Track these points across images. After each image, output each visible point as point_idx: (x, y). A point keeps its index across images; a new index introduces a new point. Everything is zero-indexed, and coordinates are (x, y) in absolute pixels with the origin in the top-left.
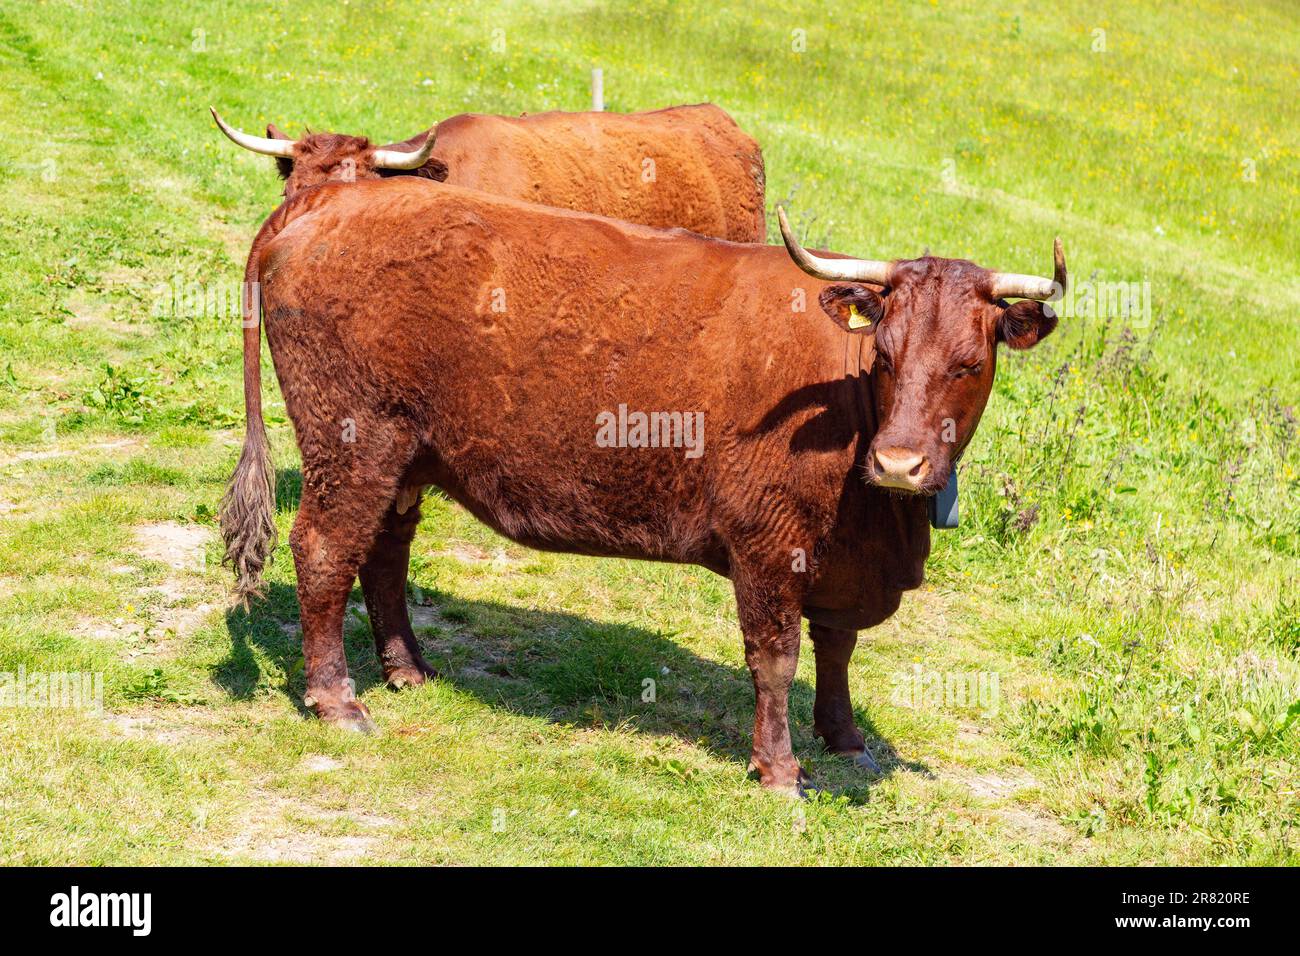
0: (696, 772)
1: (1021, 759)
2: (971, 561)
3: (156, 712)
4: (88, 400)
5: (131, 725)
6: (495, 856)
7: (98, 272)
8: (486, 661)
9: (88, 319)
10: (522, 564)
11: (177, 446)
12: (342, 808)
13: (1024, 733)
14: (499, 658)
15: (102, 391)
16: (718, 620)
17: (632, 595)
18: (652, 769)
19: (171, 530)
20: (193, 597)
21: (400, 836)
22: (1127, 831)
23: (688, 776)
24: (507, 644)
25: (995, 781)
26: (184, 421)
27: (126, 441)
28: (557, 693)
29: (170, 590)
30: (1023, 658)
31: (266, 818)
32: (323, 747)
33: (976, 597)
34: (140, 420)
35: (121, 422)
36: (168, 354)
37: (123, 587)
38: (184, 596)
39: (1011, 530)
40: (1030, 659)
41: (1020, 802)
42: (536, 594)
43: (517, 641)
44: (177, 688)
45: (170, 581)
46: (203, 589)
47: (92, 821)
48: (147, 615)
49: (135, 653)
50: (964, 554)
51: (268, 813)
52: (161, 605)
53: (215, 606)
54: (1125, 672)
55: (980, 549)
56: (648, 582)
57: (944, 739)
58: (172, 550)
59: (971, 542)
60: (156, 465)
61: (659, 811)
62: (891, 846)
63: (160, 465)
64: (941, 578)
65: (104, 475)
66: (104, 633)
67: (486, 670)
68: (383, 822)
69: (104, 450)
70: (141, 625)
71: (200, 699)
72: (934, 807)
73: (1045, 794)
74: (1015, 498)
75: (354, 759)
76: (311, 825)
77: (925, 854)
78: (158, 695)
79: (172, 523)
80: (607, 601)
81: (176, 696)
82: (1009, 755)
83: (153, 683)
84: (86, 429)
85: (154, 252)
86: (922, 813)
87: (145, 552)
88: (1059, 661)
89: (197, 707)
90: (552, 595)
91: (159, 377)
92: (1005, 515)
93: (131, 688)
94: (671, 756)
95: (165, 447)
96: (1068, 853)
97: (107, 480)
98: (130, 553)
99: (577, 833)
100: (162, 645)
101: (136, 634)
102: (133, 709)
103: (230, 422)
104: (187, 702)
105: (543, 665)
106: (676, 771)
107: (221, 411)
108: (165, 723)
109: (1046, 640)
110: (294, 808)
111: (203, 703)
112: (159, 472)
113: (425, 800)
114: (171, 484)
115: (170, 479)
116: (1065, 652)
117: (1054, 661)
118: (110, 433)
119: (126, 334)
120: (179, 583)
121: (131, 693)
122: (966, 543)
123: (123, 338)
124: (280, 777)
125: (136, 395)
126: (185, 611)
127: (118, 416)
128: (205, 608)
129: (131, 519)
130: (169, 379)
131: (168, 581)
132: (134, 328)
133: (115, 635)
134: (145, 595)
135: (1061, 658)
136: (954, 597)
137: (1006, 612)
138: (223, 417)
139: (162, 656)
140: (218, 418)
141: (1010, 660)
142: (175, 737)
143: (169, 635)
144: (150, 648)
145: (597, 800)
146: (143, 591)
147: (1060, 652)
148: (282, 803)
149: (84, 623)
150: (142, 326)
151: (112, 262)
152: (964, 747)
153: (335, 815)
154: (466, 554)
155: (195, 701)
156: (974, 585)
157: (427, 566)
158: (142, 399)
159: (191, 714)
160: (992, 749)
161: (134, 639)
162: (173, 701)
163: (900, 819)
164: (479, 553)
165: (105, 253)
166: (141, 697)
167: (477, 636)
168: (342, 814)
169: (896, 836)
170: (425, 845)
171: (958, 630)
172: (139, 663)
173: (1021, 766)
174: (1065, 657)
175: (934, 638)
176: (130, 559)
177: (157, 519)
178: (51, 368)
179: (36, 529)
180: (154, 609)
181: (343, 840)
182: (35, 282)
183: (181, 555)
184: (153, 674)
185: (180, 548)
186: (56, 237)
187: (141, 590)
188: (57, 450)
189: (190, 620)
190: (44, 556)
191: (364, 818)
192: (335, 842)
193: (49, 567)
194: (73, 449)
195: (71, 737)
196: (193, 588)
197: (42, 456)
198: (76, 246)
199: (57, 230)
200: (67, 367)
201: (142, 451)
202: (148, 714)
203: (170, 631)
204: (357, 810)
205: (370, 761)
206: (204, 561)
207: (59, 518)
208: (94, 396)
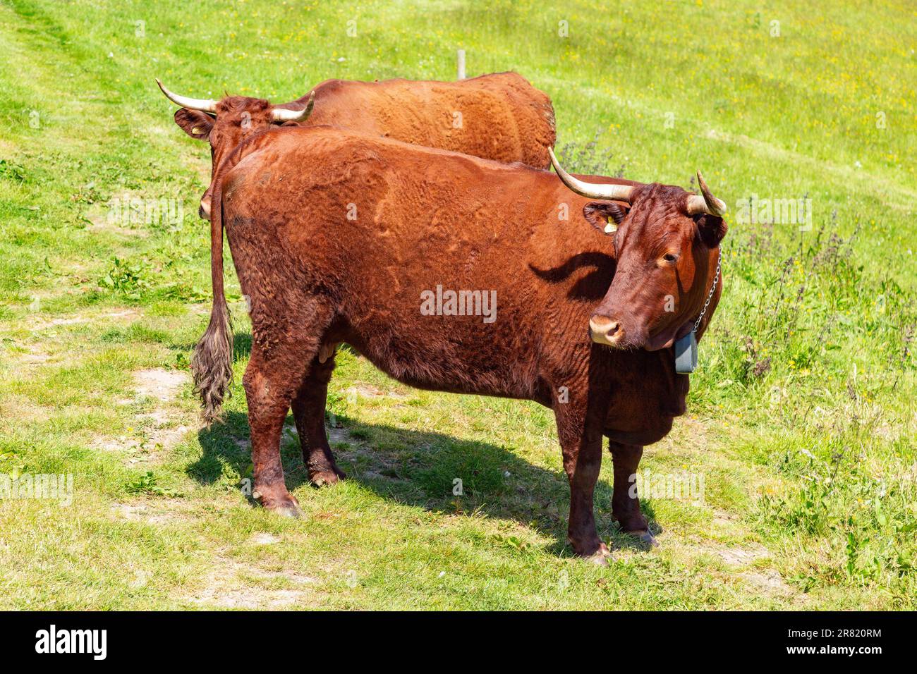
0: (529, 545)
1: (759, 537)
2: (723, 397)
3: (149, 502)
4: (102, 283)
5: (130, 511)
6: (387, 604)
7: (109, 192)
8: (380, 467)
9: (101, 226)
10: (406, 399)
11: (164, 315)
12: (279, 570)
13: (761, 519)
14: (390, 465)
15: (112, 277)
16: (545, 439)
17: (484, 421)
18: (497, 543)
19: (159, 374)
20: (175, 421)
21: (319, 590)
22: (833, 588)
23: (523, 549)
24: (396, 455)
25: (740, 553)
26: (169, 298)
27: (129, 311)
28: (430, 490)
29: (159, 417)
30: (760, 466)
31: (225, 577)
32: (266, 527)
33: (727, 423)
34: (138, 296)
35: (124, 298)
36: (158, 250)
37: (126, 414)
38: (169, 421)
39: (750, 375)
40: (765, 467)
41: (758, 568)
42: (416, 420)
43: (403, 452)
44: (163, 485)
45: (159, 410)
46: (182, 416)
47: (103, 579)
48: (143, 434)
49: (134, 460)
50: (720, 393)
51: (227, 573)
52: (153, 427)
53: (190, 428)
54: (832, 476)
55: (730, 389)
56: (495, 411)
57: (704, 523)
58: (160, 388)
59: (724, 384)
60: (149, 329)
61: (503, 573)
62: (666, 598)
63: (152, 328)
64: (702, 409)
65: (113, 335)
66: (113, 447)
67: (381, 473)
68: (308, 580)
69: (113, 318)
70: (138, 441)
71: (179, 493)
72: (696, 571)
73: (775, 563)
74: (753, 352)
75: (288, 536)
76: (257, 582)
77: (690, 604)
78: (150, 490)
79: (160, 369)
80: (466, 425)
81: (163, 491)
82: (750, 534)
83: (146, 481)
84: (101, 303)
85: (149, 179)
86: (688, 574)
87: (141, 390)
88: (785, 469)
89: (177, 499)
90: (427, 420)
91: (152, 267)
92: (747, 364)
93: (131, 485)
94: (511, 534)
95: (156, 315)
96: (791, 603)
98: (131, 390)
99: (444, 588)
100: (153, 456)
102: (132, 500)
103: (201, 299)
104: (170, 496)
105: (421, 470)
106: (514, 545)
107: (195, 290)
108: (155, 510)
109: (777, 453)
110: (245, 570)
111: (181, 496)
112: (151, 333)
113: (337, 565)
114: (160, 342)
115: (158, 338)
116: (790, 461)
117: (782, 468)
118: (117, 306)
119: (129, 236)
120: (165, 412)
121: (131, 489)
122: (720, 385)
123: (127, 239)
124: (235, 548)
125: (135, 279)
126: (169, 431)
127: (122, 294)
128: (184, 429)
129: (132, 366)
130: (159, 268)
131: (157, 410)
132: (134, 232)
133: (120, 448)
134: (141, 420)
135: (787, 466)
136: (711, 423)
137: (748, 433)
138: (196, 295)
139: (152, 463)
140: (193, 295)
141: (751, 467)
142: (162, 519)
143: (158, 448)
144: (144, 457)
145: (459, 565)
147: (786, 461)
148: (237, 566)
149: (99, 439)
150: (140, 231)
151: (119, 186)
152: (718, 529)
153: (274, 575)
154: (367, 391)
155: (176, 494)
156: (725, 415)
157: (339, 399)
158: (140, 282)
159: (173, 504)
160: (738, 530)
161: (133, 450)
162: (160, 494)
163: (672, 579)
164: (376, 391)
165: (114, 179)
166: (138, 491)
167: (374, 449)
168: (279, 574)
169: (670, 591)
170: (337, 596)
171: (714, 446)
172: (137, 467)
173: (758, 542)
174: (790, 466)
175: (698, 452)
176: (130, 395)
177: (150, 366)
178: (76, 260)
179: (64, 373)
180: (147, 430)
181: (279, 593)
182: (65, 200)
183: (166, 392)
184: (146, 475)
185: (166, 387)
186: (80, 168)
187: (138, 416)
188: (80, 318)
189: (173, 437)
190: (71, 392)
191: (294, 577)
192: (274, 594)
193: (73, 400)
194: (91, 317)
195: (89, 520)
196: (174, 415)
197: (69, 322)
198: (93, 174)
199: (80, 163)
200: (87, 259)
201: (139, 319)
202: (141, 503)
203: (159, 445)
204: (290, 572)
205: (299, 537)
206: (182, 396)
207: (81, 366)
208: (105, 280)
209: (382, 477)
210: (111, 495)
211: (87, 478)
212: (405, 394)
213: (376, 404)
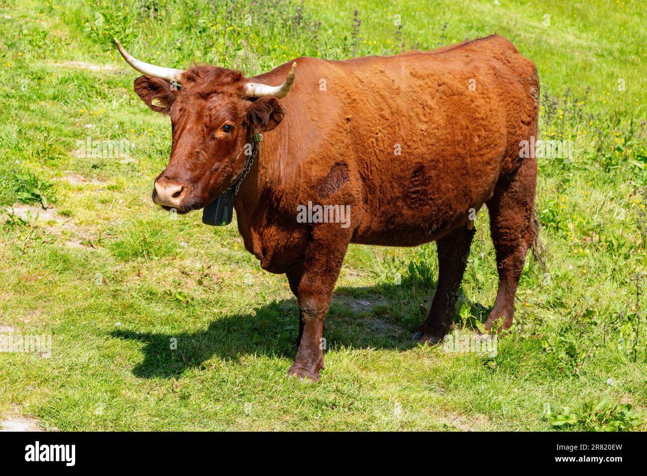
209: (81, 246)
212: (105, 181)
213: (81, 189)
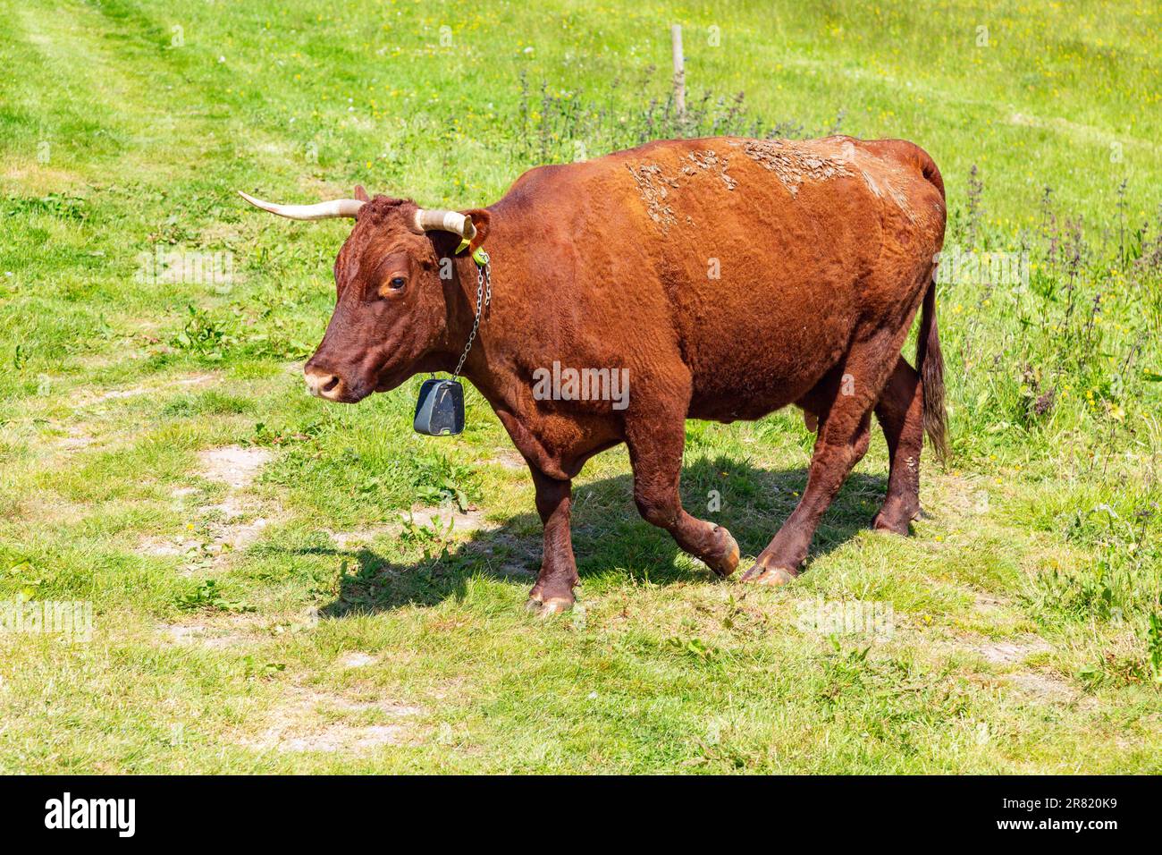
0: (717, 651)
1: (1034, 626)
2: (996, 446)
3: (208, 620)
4: (175, 343)
5: (182, 633)
6: (514, 738)
7: (198, 229)
8: (524, 559)
11: (250, 377)
12: (373, 699)
13: (1039, 603)
14: (537, 555)
15: (188, 334)
18: (675, 650)
19: (234, 453)
20: (249, 513)
21: (425, 723)
22: (1132, 689)
23: (708, 656)
25: (1009, 648)
26: (260, 356)
27: (206, 377)
29: (229, 508)
30: (1041, 534)
31: (299, 712)
32: (360, 645)
33: (1001, 479)
34: (220, 357)
35: (201, 360)
36: (253, 297)
37: (185, 507)
38: (242, 513)
39: (1032, 414)
40: (1048, 533)
41: (1032, 666)
44: (229, 597)
45: (230, 499)
46: (260, 505)
47: (129, 721)
48: (206, 532)
49: (193, 567)
50: (990, 440)
51: (301, 708)
52: (220, 522)
53: (270, 521)
54: (1139, 541)
55: (1005, 434)
57: (962, 610)
58: (233, 471)
59: (998, 428)
60: (227, 396)
61: (673, 690)
62: (899, 712)
63: (231, 394)
64: (966, 462)
65: (179, 407)
66: (166, 550)
67: (526, 567)
68: (411, 710)
69: (182, 386)
70: (201, 540)
71: (250, 606)
72: (945, 674)
73: (1055, 658)
74: (1034, 384)
75: (390, 655)
76: (341, 718)
77: (932, 719)
78: (210, 604)
79: (234, 447)
81: (227, 604)
82: (1021, 623)
83: (205, 593)
84: (170, 369)
86: (935, 679)
87: (207, 474)
88: (1076, 534)
89: (247, 613)
91: (243, 318)
92: (1027, 399)
93: (184, 599)
94: (694, 638)
95: (239, 379)
96: (1073, 711)
97: (181, 411)
98: (194, 476)
99: (595, 713)
100: (219, 559)
101: (195, 549)
102: (186, 619)
103: (302, 354)
104: (237, 610)
106: (697, 651)
107: (293, 344)
108: (216, 630)
109: (1064, 514)
110: (327, 702)
111: (253, 610)
112: (229, 402)
113: (453, 690)
114: (240, 412)
115: (238, 408)
116: (1083, 524)
117: (1072, 534)
118: (191, 371)
120: (238, 501)
121: (184, 604)
122: (993, 430)
123: (217, 286)
124: (317, 675)
125: (219, 335)
126: (243, 527)
127: (199, 355)
128: (261, 523)
129: (197, 445)
130: (252, 319)
131: (227, 500)
133: (176, 552)
134: (204, 514)
135: (1077, 532)
136: (979, 479)
137: (1028, 491)
138: (295, 350)
139: (219, 570)
140: (290, 351)
141: (1029, 535)
142: (223, 642)
143: (226, 549)
144: (207, 562)
145: (619, 681)
146: (204, 510)
147: (1077, 525)
148: (316, 698)
149: (147, 542)
150: (235, 275)
151: (212, 219)
152: (980, 617)
153: (363, 707)
154: (512, 461)
155: (245, 608)
156: (999, 468)
157: (472, 473)
158: (224, 338)
159: (243, 621)
160: (1006, 616)
161: (192, 554)
162: (224, 609)
163: (911, 687)
165: (206, 212)
166: (194, 607)
167: (517, 535)
168: (372, 705)
169: (907, 702)
172: (193, 575)
173: (1035, 632)
174: (1082, 530)
175: (958, 519)
176: (191, 482)
177: (220, 444)
178: (147, 316)
179: (107, 458)
180: (215, 526)
181: (369, 730)
182: (139, 242)
183: (241, 475)
184: (205, 585)
185: (241, 469)
186: (164, 200)
187: (201, 509)
188: (140, 389)
189: (246, 535)
190: (114, 483)
191: (394, 708)
192: (361, 732)
193: (117, 493)
194: (155, 387)
195: (122, 646)
196: (250, 505)
197: (126, 394)
198: (178, 207)
199: (163, 194)
200: (162, 315)
201: (218, 385)
202: (200, 622)
203: (228, 546)
204: (387, 701)
205: (405, 655)
206: (261, 479)
207: (130, 447)
208: (180, 338)
210: (156, 613)
211: (126, 593)
